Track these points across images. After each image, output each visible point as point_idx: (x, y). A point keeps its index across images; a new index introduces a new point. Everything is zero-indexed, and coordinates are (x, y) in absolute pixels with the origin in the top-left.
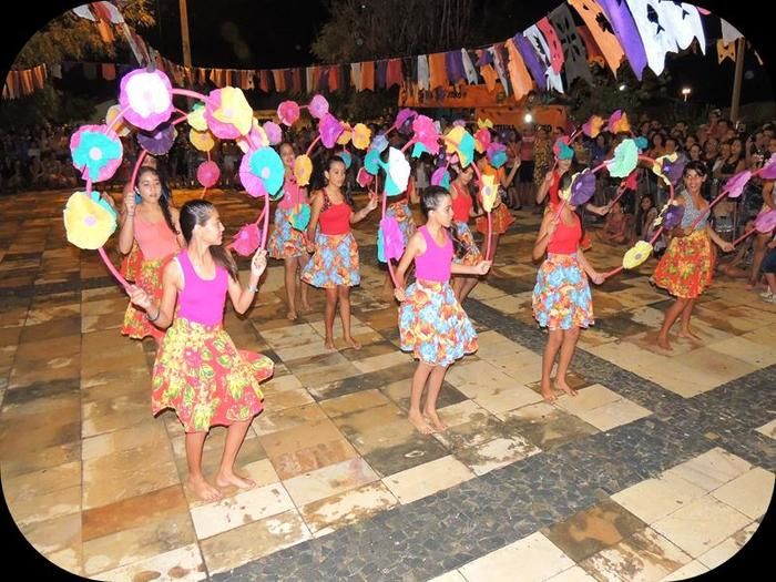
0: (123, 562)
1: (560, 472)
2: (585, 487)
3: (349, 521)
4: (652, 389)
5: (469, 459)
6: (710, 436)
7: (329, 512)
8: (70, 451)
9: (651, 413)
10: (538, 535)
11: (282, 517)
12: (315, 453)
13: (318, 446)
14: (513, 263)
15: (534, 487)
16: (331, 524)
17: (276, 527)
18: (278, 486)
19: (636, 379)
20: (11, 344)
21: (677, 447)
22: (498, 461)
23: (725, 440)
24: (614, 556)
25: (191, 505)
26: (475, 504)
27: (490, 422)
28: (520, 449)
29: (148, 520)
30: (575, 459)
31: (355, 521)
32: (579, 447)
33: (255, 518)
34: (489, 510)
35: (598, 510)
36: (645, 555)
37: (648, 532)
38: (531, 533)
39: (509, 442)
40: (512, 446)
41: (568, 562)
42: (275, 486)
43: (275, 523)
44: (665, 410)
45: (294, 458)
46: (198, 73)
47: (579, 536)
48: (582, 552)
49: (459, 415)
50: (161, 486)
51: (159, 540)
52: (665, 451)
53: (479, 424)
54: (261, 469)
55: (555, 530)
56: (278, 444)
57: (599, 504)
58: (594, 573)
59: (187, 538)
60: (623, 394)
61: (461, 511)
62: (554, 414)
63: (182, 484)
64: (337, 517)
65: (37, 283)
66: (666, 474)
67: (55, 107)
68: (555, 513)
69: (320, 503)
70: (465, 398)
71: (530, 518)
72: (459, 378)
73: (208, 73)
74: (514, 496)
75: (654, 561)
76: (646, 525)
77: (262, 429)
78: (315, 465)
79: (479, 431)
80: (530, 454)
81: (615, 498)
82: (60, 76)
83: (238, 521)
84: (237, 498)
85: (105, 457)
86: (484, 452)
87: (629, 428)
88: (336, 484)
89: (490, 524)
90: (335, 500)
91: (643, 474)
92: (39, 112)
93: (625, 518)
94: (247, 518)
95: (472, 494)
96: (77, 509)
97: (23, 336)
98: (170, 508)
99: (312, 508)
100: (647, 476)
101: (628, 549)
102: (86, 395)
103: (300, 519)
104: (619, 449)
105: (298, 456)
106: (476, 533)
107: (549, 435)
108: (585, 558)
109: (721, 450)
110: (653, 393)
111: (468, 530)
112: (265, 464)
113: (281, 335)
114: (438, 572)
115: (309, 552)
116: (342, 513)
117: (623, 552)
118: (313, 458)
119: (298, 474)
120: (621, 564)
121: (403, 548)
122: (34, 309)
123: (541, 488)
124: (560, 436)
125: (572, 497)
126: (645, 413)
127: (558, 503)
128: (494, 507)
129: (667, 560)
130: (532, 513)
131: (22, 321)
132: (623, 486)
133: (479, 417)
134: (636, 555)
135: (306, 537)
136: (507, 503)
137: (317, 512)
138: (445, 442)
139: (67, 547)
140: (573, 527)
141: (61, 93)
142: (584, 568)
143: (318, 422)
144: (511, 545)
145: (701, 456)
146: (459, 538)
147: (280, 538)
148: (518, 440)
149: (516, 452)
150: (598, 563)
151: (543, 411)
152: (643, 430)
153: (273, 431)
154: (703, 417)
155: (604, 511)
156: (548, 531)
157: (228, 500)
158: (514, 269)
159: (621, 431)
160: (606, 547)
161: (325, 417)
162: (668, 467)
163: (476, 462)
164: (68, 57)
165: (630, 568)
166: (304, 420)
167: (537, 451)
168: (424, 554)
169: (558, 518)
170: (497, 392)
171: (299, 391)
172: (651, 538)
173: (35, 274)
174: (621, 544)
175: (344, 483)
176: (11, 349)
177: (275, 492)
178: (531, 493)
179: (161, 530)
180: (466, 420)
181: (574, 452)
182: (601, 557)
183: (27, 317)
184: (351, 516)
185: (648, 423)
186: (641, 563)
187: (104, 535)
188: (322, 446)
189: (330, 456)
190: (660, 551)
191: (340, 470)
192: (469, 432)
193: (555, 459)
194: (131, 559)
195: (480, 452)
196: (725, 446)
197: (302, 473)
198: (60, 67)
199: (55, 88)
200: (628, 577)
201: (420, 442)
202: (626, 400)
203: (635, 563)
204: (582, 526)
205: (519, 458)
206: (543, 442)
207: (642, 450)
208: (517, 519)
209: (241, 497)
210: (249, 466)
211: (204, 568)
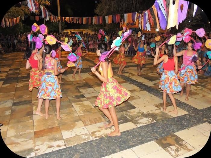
0: (45, 143)
1: (161, 127)
2: (167, 131)
3: (103, 136)
4: (189, 107)
5: (136, 123)
6: (205, 119)
7: (98, 134)
8: (30, 117)
9: (188, 113)
10: (153, 142)
11: (85, 135)
12: (94, 120)
13: (95, 118)
14: (152, 73)
15: (153, 130)
16: (98, 137)
17: (83, 137)
18: (84, 127)
19: (185, 104)
20: (13, 92)
21: (195, 122)
22: (144, 124)
23: (209, 120)
24: (174, 147)
25: (62, 131)
26: (136, 134)
27: (142, 114)
28: (150, 121)
29: (51, 134)
30: (165, 124)
31: (104, 136)
32: (167, 121)
33: (78, 135)
34: (140, 135)
35: (170, 136)
36: (182, 148)
37: (184, 142)
38: (151, 141)
39: (147, 119)
40: (148, 120)
41: (161, 148)
42: (83, 128)
43: (83, 136)
44: (192, 112)
45: (89, 121)
46: (62, 18)
47: (165, 142)
48: (165, 146)
49: (134, 112)
50: (54, 126)
51: (54, 139)
52: (191, 123)
53: (139, 114)
54: (80, 123)
55: (158, 140)
56: (84, 118)
57: (171, 135)
58: (168, 151)
59: (61, 138)
60: (181, 108)
61: (133, 135)
62: (160, 112)
63: (59, 126)
64: (100, 135)
65: (19, 76)
66: (190, 128)
67: (22, 28)
68: (158, 137)
69: (95, 132)
70: (136, 108)
71: (151, 137)
72: (134, 103)
73: (65, 18)
74: (147, 132)
75: (184, 149)
76: (183, 140)
77: (80, 114)
78: (94, 123)
79: (139, 116)
80: (153, 122)
81: (176, 134)
82: (24, 20)
83: (74, 135)
84: (74, 130)
85: (39, 119)
86: (140, 121)
87: (181, 117)
88: (100, 128)
89: (140, 138)
90: (99, 131)
91: (184, 128)
92: (18, 30)
93: (178, 139)
94: (76, 135)
95: (136, 131)
96: (33, 131)
97: (16, 89)
98: (56, 131)
99: (93, 133)
100: (185, 129)
101: (178, 146)
102: (34, 104)
103: (90, 135)
104: (178, 122)
105: (90, 121)
106: (136, 140)
107: (159, 118)
108: (166, 147)
109: (208, 123)
110: (189, 108)
111: (134, 140)
112: (81, 122)
113: (85, 91)
114: (126, 149)
115: (92, 143)
116: (101, 134)
117: (176, 146)
118: (93, 121)
119: (90, 125)
120: (175, 149)
121: (116, 143)
122: (18, 83)
123: (155, 130)
124: (161, 118)
125: (163, 133)
126: (187, 113)
127: (160, 134)
128: (142, 135)
129: (188, 149)
130: (152, 136)
131: (16, 86)
132: (178, 131)
133: (139, 113)
134: (179, 147)
135: (91, 139)
136: (145, 134)
137: (94, 134)
138: (129, 119)
139: (31, 139)
140: (163, 140)
141: (24, 24)
142: (165, 150)
143: (95, 113)
144: (146, 144)
145: (202, 124)
146: (132, 141)
147: (85, 139)
148: (150, 119)
149: (149, 122)
150: (169, 149)
151: (157, 111)
152: (186, 117)
153: (83, 114)
154: (203, 114)
155: (172, 137)
156: (156, 141)
157: (71, 130)
158: (152, 74)
159: (179, 117)
160: (171, 145)
161: (97, 111)
162: (192, 126)
163: (138, 124)
164: (26, 14)
165: (177, 150)
166: (91, 112)
167: (155, 121)
168: (122, 145)
169: (159, 138)
170: (145, 106)
171: (90, 105)
172: (184, 143)
173: (18, 74)
174: (176, 145)
175: (102, 127)
176: (13, 93)
177: (83, 129)
178: (152, 132)
179: (54, 137)
180: (136, 113)
181: (165, 122)
182: (170, 147)
183: (17, 85)
184: (104, 135)
185: (187, 116)
186: (181, 149)
187: (40, 137)
188: (96, 119)
189: (98, 121)
190: (187, 147)
191: (101, 124)
192: (136, 116)
193: (159, 124)
194: (47, 143)
195: (139, 121)
196: (209, 122)
197: (91, 124)
198: (24, 17)
199: (22, 23)
200: (177, 152)
201: (123, 118)
202: (181, 110)
203: (179, 149)
204: (165, 140)
205: (150, 123)
206: (157, 119)
207: (184, 122)
208: (148, 138)
209: (75, 130)
210: (76, 123)
211: (65, 145)
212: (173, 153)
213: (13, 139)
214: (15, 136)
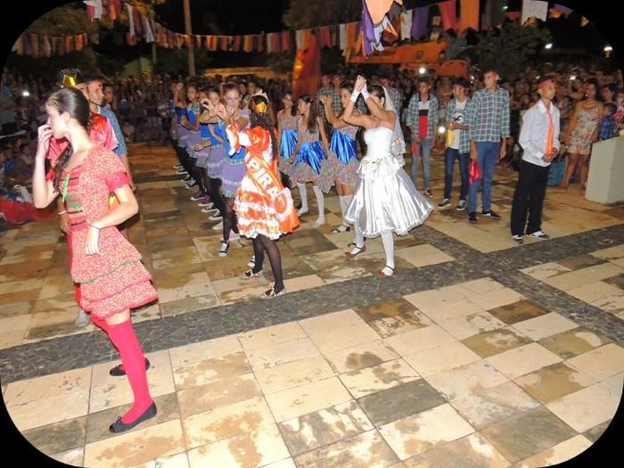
2: (391, 292)
3: (244, 300)
5: (326, 277)
7: (234, 296)
9: (455, 259)
10: (350, 310)
11: (207, 296)
15: (359, 290)
16: (233, 300)
17: (202, 301)
18: (208, 283)
22: (343, 278)
23: (495, 274)
24: (389, 321)
28: (359, 273)
31: (248, 300)
32: (397, 274)
33: (192, 296)
36: (408, 321)
37: (416, 313)
38: (347, 309)
39: (354, 270)
40: (355, 272)
41: (362, 321)
42: (206, 284)
43: (202, 299)
44: (465, 258)
45: (221, 272)
47: (374, 311)
48: (371, 318)
53: (339, 261)
55: (361, 308)
57: (394, 299)
58: (375, 327)
64: (238, 298)
69: (231, 292)
71: (349, 303)
75: (412, 324)
78: (232, 275)
79: (338, 265)
80: (364, 276)
81: (404, 297)
86: (336, 274)
87: (435, 266)
88: (242, 284)
89: (324, 305)
90: (240, 291)
91: (429, 287)
93: (406, 306)
94: (188, 296)
95: (320, 292)
99: (224, 293)
100: (431, 289)
101: (399, 318)
103: (217, 298)
105: (224, 271)
106: (315, 308)
108: (373, 320)
114: (286, 321)
116: (241, 296)
123: (363, 291)
125: (379, 296)
126: (451, 259)
127: (370, 298)
130: (351, 301)
132: (413, 292)
134: (402, 321)
135: (218, 305)
137: (227, 295)
138: (315, 269)
140: (372, 308)
144: (333, 313)
147: (205, 304)
148: (360, 269)
150: (378, 323)
152: (444, 267)
154: (488, 263)
155: (395, 302)
156: (357, 309)
160: (386, 317)
163: (330, 279)
165: (396, 326)
167: (370, 274)
169: (366, 303)
174: (396, 316)
178: (356, 293)
180: (333, 259)
184: (246, 298)
185: (449, 264)
186: (404, 324)
190: (419, 320)
192: (332, 264)
195: (333, 274)
196: (492, 277)
200: (393, 329)
201: (300, 268)
202: (442, 253)
203: (400, 324)
204: (378, 308)
205: (357, 277)
208: (341, 303)
209: (186, 288)
210: (194, 275)
211: (159, 314)
212: (384, 330)
213: (52, 302)
214: (58, 298)
